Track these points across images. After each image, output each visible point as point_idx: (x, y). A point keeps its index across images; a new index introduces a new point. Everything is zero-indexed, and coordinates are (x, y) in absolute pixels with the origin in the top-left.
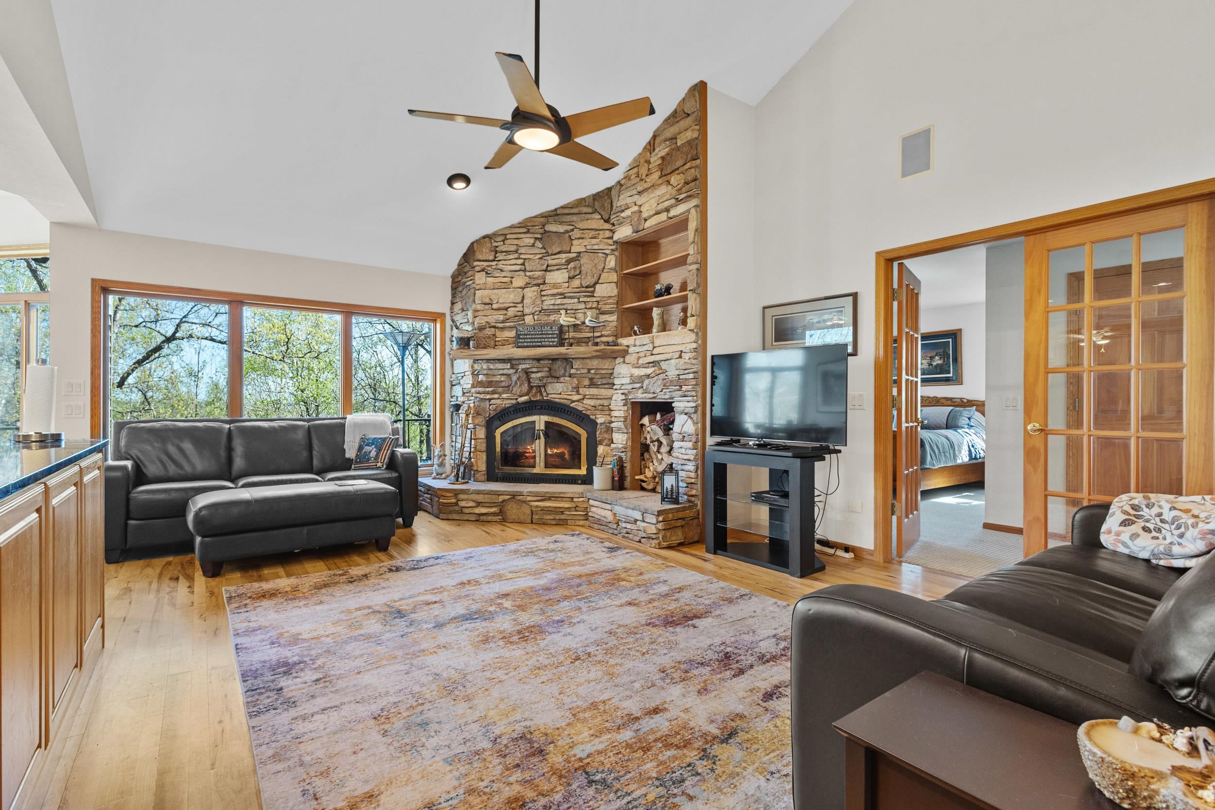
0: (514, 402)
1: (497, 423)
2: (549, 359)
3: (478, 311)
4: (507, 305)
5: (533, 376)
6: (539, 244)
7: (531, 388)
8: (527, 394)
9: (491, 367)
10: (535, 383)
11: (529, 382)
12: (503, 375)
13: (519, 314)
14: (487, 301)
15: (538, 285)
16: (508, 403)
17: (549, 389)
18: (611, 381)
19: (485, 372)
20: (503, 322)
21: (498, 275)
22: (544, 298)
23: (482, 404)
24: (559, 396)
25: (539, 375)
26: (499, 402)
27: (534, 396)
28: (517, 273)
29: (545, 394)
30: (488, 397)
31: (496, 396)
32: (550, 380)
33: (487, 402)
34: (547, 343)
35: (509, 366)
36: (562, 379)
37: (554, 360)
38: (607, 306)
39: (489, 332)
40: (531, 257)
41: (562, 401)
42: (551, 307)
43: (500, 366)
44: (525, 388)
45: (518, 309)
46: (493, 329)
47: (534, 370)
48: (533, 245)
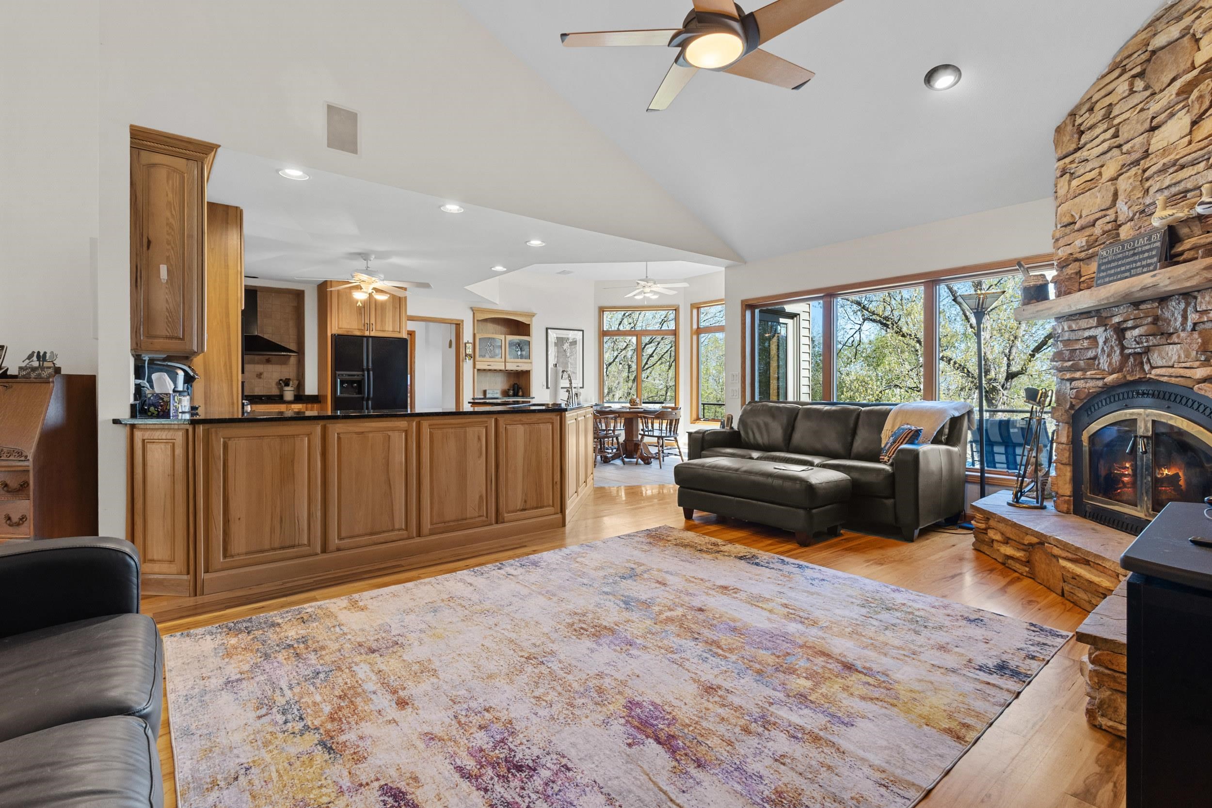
0: (1100, 383)
1: (1084, 418)
2: (1153, 300)
3: (1056, 240)
4: (1092, 218)
5: (1129, 334)
6: (1139, 84)
7: (1125, 358)
8: (1120, 370)
9: (1074, 327)
10: (1132, 348)
11: (1123, 348)
12: (1086, 338)
13: (1109, 226)
14: (1066, 220)
15: (1136, 163)
16: (1094, 386)
17: (1156, 358)
19: (1066, 336)
20: (1088, 247)
21: (1082, 171)
22: (1147, 183)
24: (1171, 370)
25: (1136, 332)
26: (1080, 384)
27: (1131, 372)
28: (1109, 155)
29: (1147, 367)
30: (1070, 376)
31: (1078, 375)
32: (1152, 341)
33: (1068, 384)
34: (1139, 271)
35: (1093, 322)
36: (1175, 339)
37: (1163, 299)
39: (1073, 269)
41: (1173, 380)
43: (1084, 323)
44: (1116, 358)
45: (1108, 219)
46: (1077, 264)
47: (1130, 324)
48: (1132, 92)
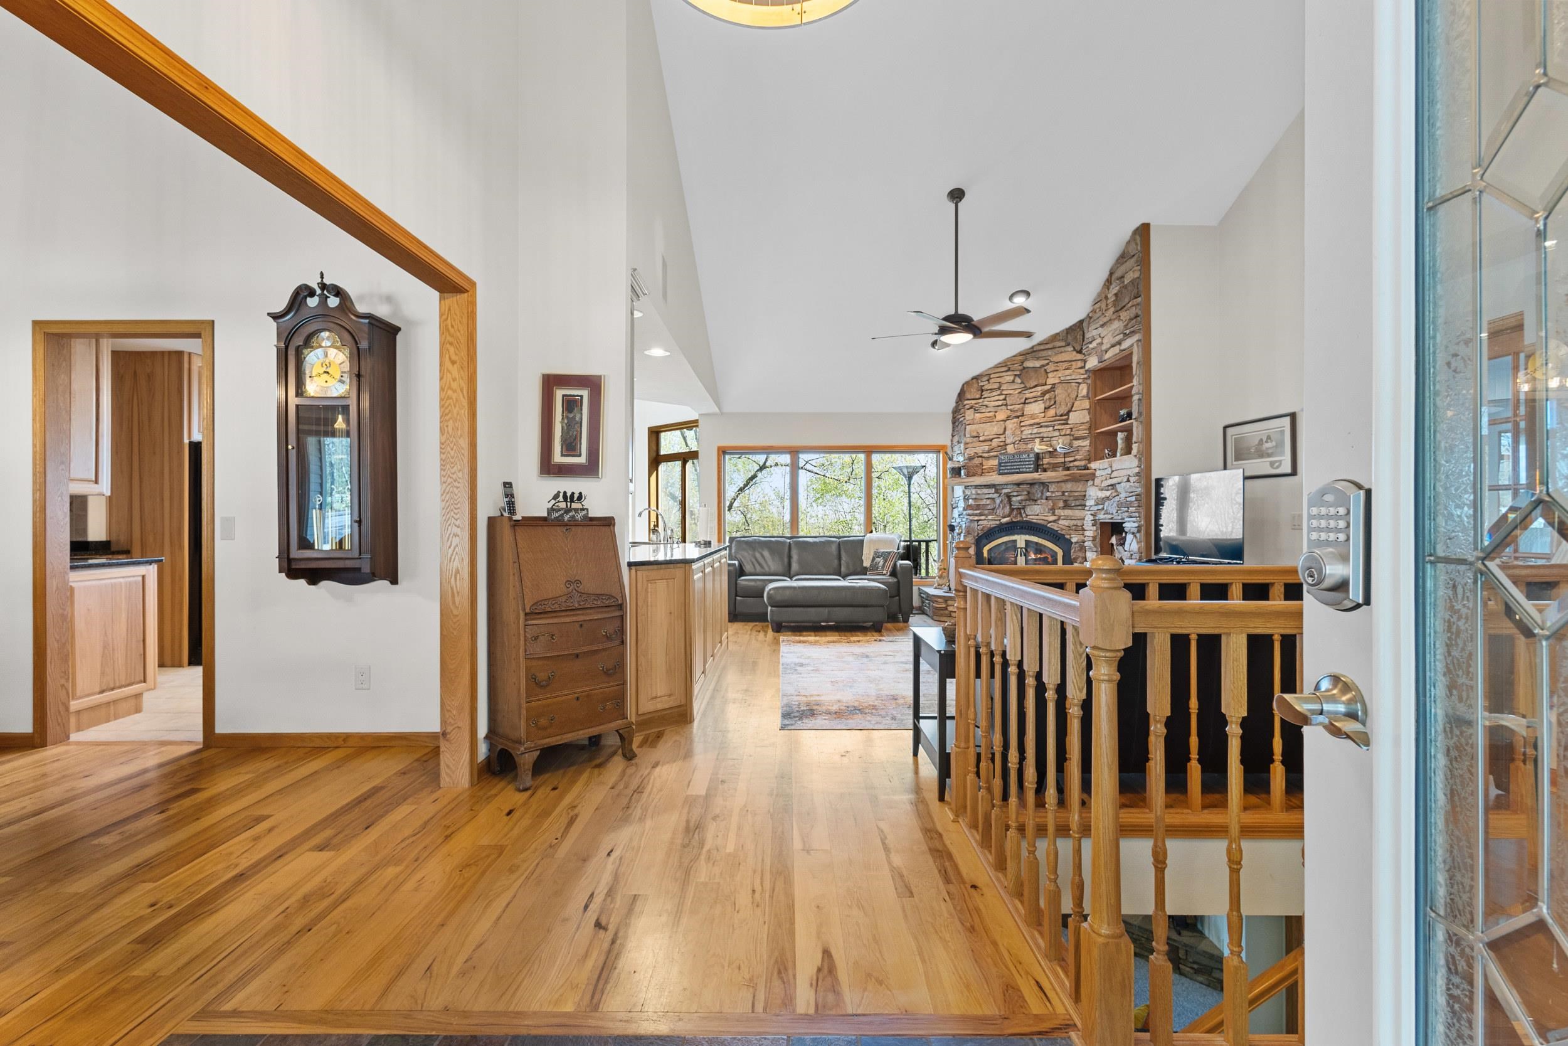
0: (998, 522)
1: (984, 541)
2: (1027, 484)
3: (968, 444)
4: (991, 437)
5: (1014, 499)
6: (1018, 380)
7: (1012, 510)
8: (1009, 516)
9: (979, 492)
10: (1016, 505)
11: (1011, 505)
12: (988, 499)
13: (1002, 444)
14: (975, 434)
15: (1018, 417)
16: (993, 524)
17: (1028, 510)
18: (1083, 502)
19: (974, 497)
20: (988, 452)
21: (983, 411)
22: (1023, 429)
23: (972, 525)
24: (1037, 517)
25: (1019, 498)
26: (985, 522)
27: (1016, 517)
28: (1000, 408)
29: (1024, 515)
30: (976, 518)
31: (983, 518)
32: (1028, 503)
33: (976, 522)
34: (1024, 470)
35: (993, 490)
36: (1039, 502)
37: (1032, 484)
38: (1080, 432)
39: (977, 461)
40: (1011, 392)
41: (1039, 522)
42: (1029, 436)
43: (986, 491)
44: (1007, 510)
45: (1000, 440)
46: (980, 459)
47: (1015, 494)
48: (1013, 382)
